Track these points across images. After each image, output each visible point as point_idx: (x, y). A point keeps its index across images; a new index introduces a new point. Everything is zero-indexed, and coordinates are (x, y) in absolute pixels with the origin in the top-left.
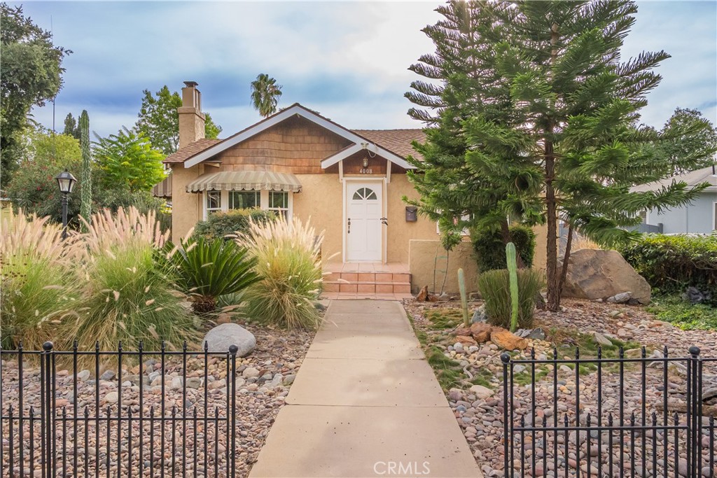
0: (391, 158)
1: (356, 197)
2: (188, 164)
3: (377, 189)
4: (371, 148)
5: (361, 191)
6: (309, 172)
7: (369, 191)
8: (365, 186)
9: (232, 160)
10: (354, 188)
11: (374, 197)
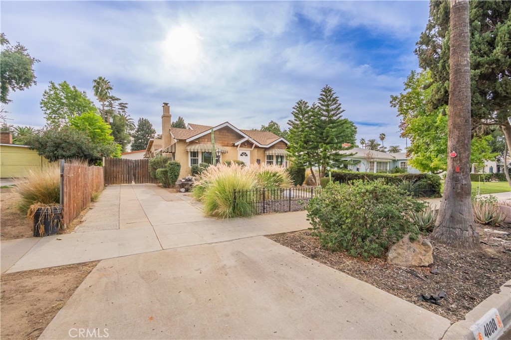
0: (255, 143)
1: (241, 155)
2: (188, 141)
3: (248, 153)
4: (250, 139)
5: (243, 153)
6: (227, 146)
7: (245, 153)
8: (244, 152)
9: (203, 140)
10: (241, 152)
11: (247, 155)
